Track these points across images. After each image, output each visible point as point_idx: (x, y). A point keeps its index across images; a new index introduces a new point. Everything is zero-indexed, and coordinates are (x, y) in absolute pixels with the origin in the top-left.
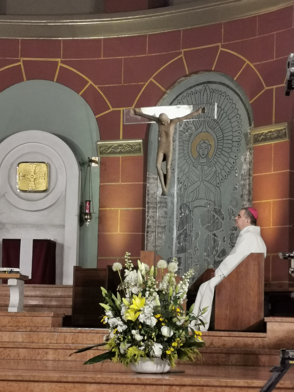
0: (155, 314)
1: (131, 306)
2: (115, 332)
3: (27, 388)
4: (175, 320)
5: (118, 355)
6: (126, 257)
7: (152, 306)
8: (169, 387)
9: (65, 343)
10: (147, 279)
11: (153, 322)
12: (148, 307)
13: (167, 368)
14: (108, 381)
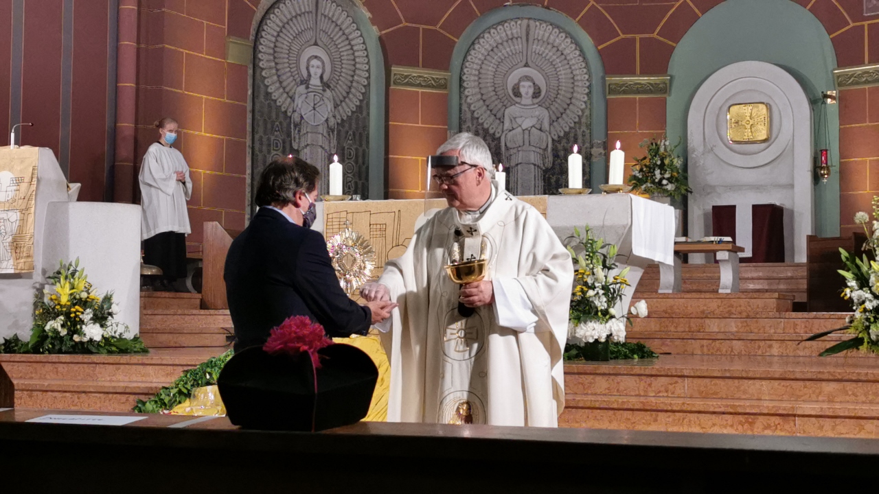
2: (862, 310)
3: (738, 388)
5: (868, 343)
6: (873, 203)
9: (795, 333)
14: (854, 378)
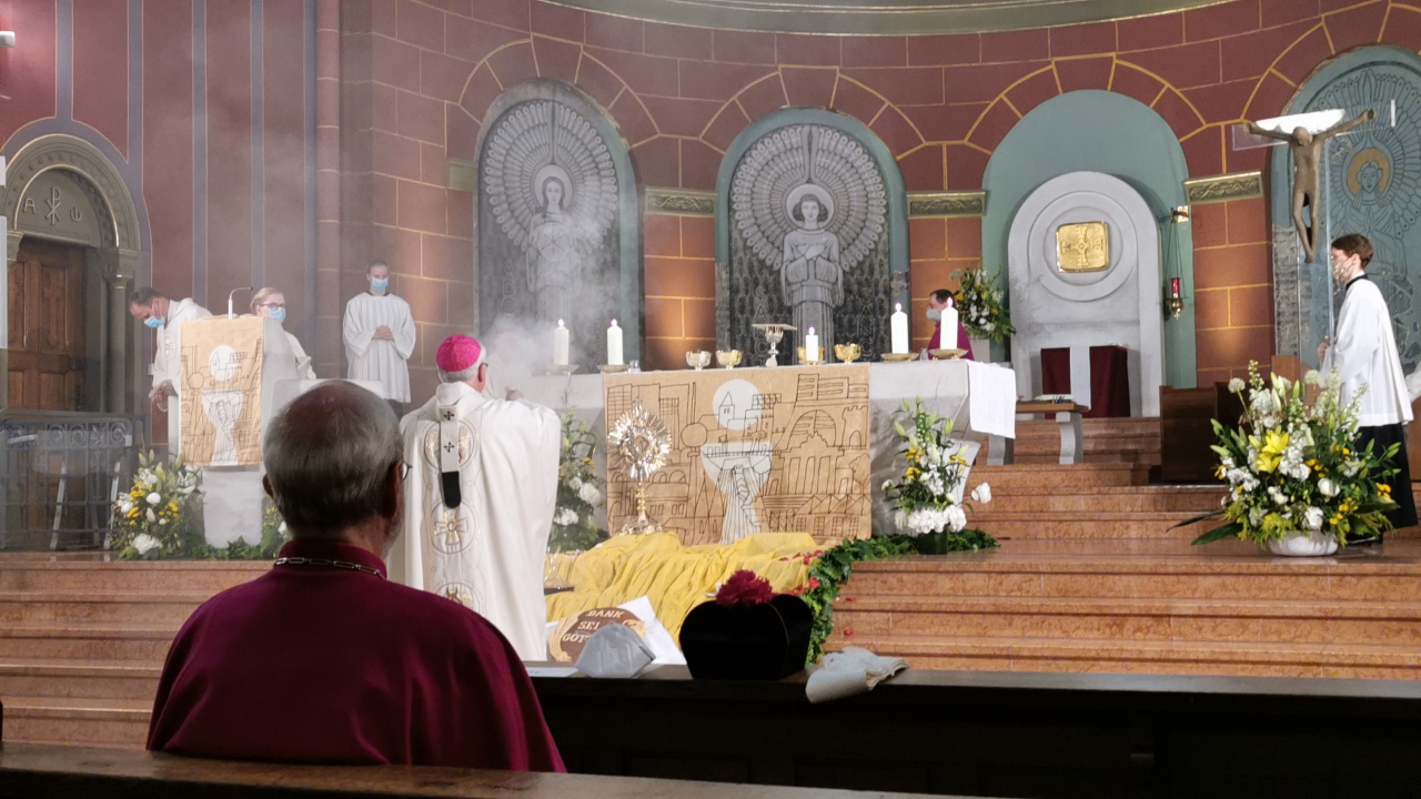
0: (1305, 459)
1: (1265, 449)
2: (1240, 491)
3: (1102, 584)
4: (1340, 468)
5: (1248, 529)
6: (1250, 368)
7: (1300, 447)
8: (1338, 578)
9: (1156, 511)
10: (1289, 403)
11: (1303, 472)
12: (1292, 448)
13: (1333, 547)
